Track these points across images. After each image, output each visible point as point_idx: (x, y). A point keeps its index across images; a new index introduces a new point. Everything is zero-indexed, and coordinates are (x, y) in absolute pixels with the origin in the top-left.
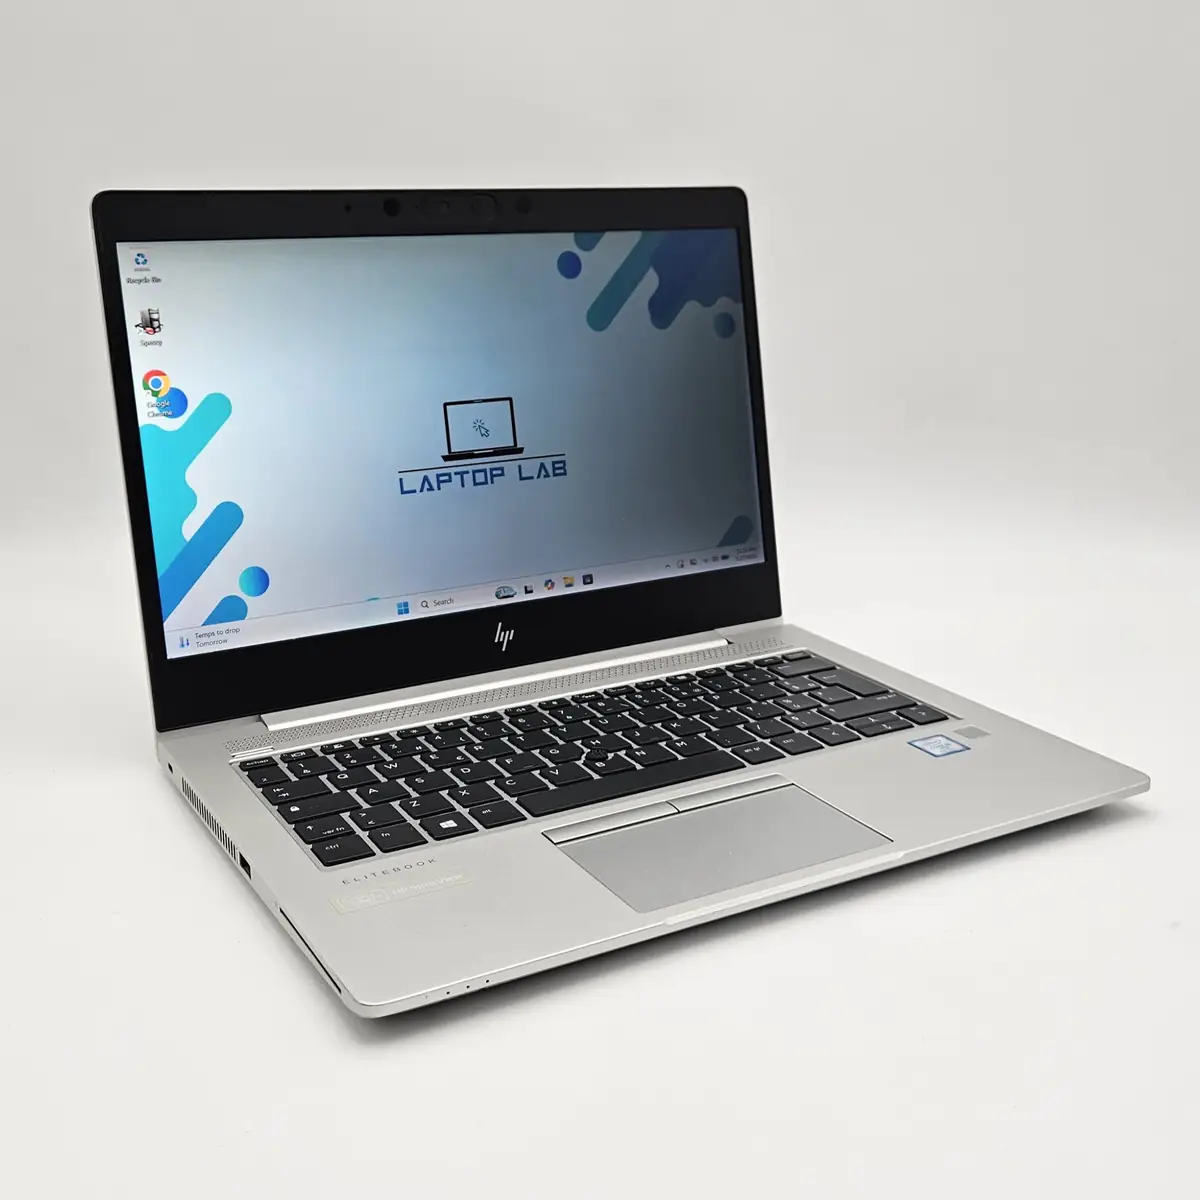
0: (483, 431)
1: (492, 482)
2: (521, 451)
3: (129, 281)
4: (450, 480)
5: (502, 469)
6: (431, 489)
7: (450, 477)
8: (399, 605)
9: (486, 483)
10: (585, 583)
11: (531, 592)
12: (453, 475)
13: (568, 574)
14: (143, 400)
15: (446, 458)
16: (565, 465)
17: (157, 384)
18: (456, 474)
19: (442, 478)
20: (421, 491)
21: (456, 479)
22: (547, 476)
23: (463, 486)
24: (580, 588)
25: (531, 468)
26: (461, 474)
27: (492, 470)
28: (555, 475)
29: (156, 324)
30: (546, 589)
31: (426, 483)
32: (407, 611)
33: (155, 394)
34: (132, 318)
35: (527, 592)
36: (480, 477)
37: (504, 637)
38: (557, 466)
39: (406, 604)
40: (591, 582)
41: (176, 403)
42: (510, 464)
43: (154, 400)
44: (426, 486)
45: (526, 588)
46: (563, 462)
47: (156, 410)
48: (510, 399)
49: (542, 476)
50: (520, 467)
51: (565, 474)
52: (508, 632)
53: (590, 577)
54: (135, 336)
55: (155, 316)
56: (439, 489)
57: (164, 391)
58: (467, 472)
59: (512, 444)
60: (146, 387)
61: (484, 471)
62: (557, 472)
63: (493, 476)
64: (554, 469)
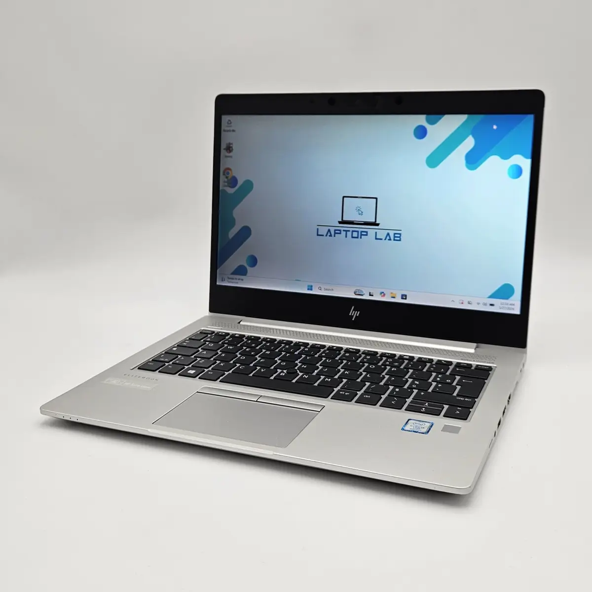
0: (360, 212)
1: (361, 238)
2: (378, 225)
3: (224, 131)
4: (340, 233)
5: (367, 232)
6: (331, 236)
7: (341, 232)
8: (308, 286)
9: (357, 237)
10: (402, 298)
11: (372, 295)
12: (342, 232)
13: (394, 292)
14: (222, 178)
15: (340, 223)
16: (401, 236)
17: (228, 173)
18: (344, 231)
19: (336, 232)
20: (326, 236)
21: (343, 233)
22: (390, 239)
23: (346, 237)
24: (398, 300)
25: (382, 234)
26: (346, 231)
27: (362, 232)
28: (394, 240)
29: (231, 149)
30: (380, 296)
31: (329, 233)
32: (311, 290)
33: (227, 177)
34: (223, 146)
35: (370, 295)
36: (355, 234)
37: (354, 314)
38: (396, 235)
39: (312, 286)
40: (406, 299)
41: (233, 182)
42: (371, 231)
43: (226, 180)
44: (329, 234)
45: (370, 293)
46: (400, 234)
47: (226, 184)
48: (376, 199)
49: (387, 239)
50: (376, 233)
51: (400, 240)
52: (356, 312)
53: (406, 296)
54: (223, 153)
55: (231, 146)
56: (335, 236)
57: (230, 176)
58: (349, 231)
59: (374, 221)
60: (224, 174)
61: (358, 232)
62: (396, 239)
63: (362, 235)
64: (395, 237)
